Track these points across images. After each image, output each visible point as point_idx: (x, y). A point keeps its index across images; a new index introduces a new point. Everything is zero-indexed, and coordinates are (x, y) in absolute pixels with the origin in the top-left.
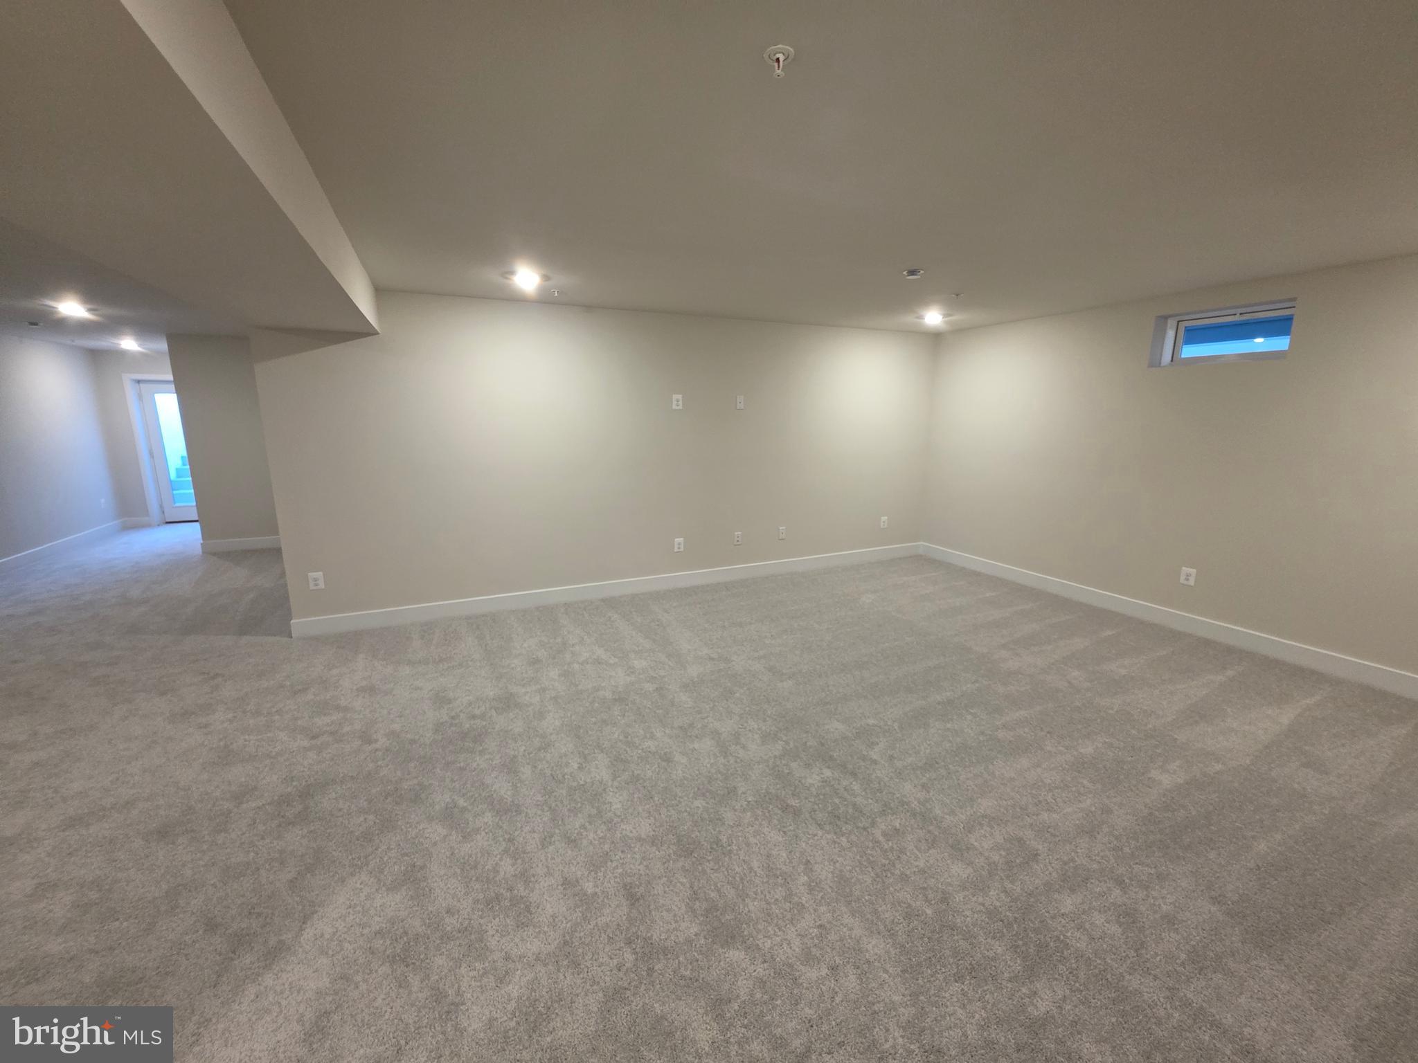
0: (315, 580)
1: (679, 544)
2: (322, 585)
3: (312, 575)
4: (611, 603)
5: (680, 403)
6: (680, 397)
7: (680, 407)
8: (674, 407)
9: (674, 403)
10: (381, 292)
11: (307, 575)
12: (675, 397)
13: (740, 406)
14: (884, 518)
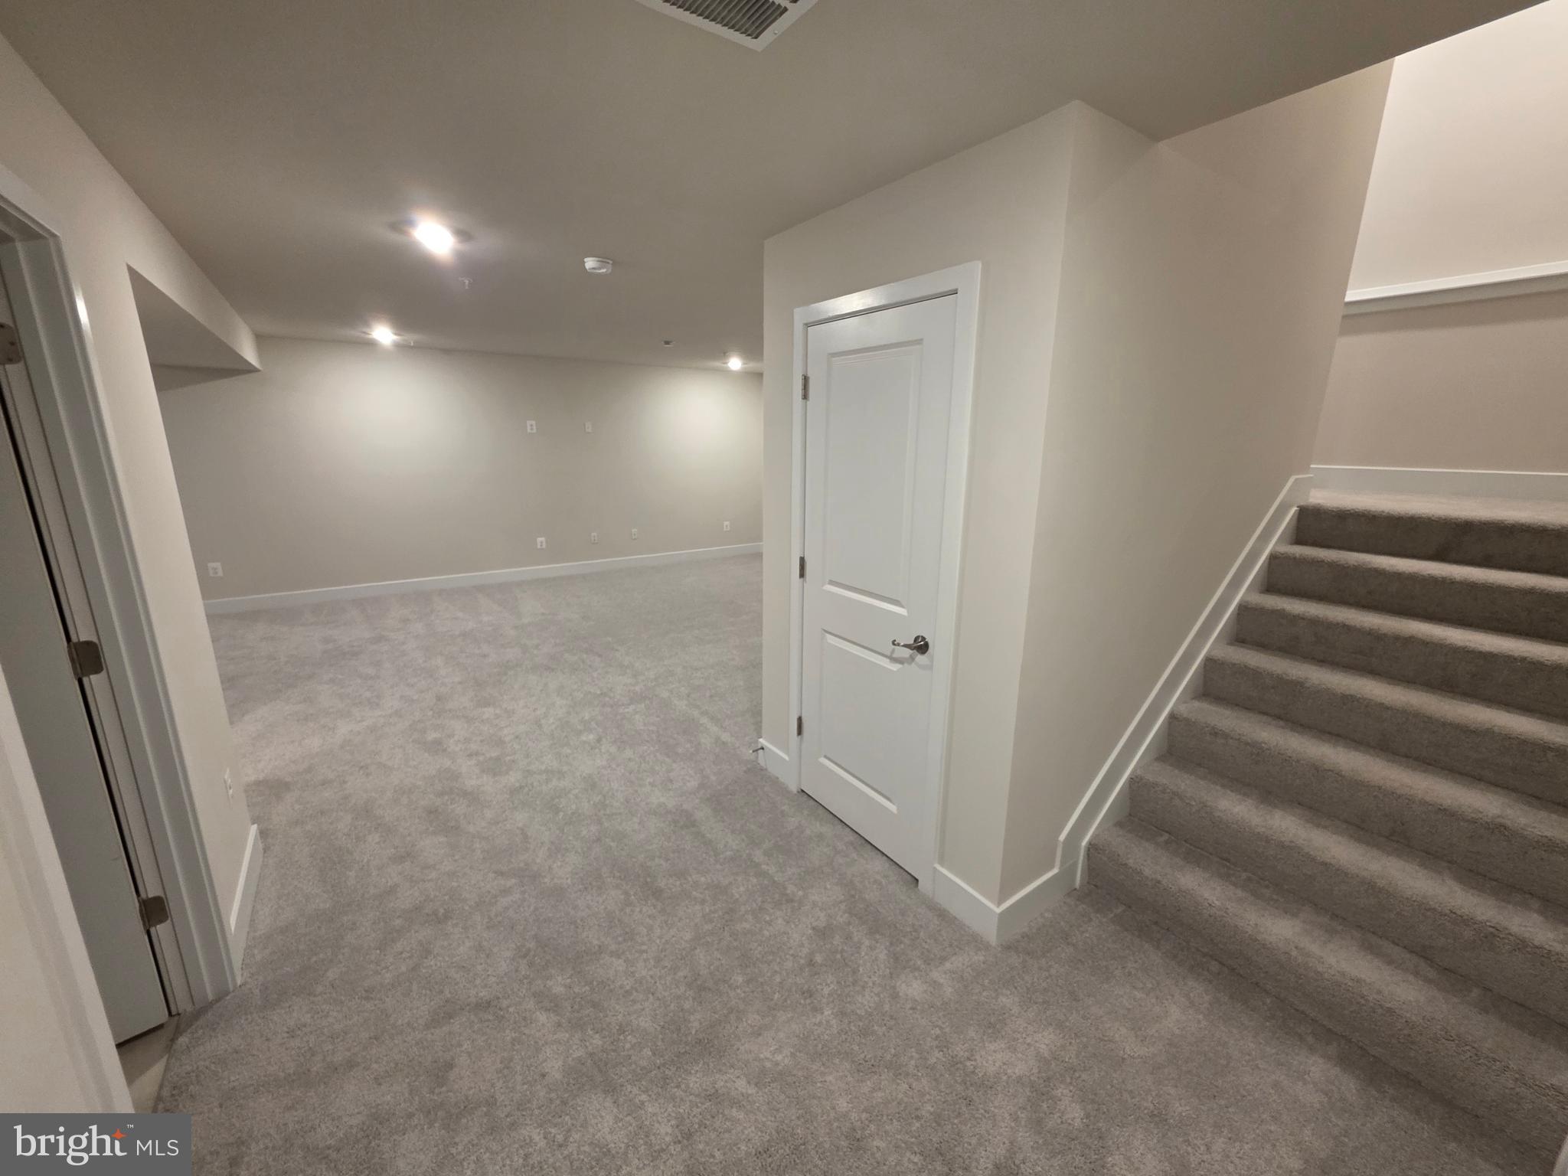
0: (215, 569)
1: (542, 542)
2: (220, 573)
3: (211, 565)
4: (481, 589)
5: (535, 427)
6: (534, 423)
7: (535, 431)
8: (529, 431)
9: (529, 428)
10: (261, 340)
11: (207, 566)
12: (529, 423)
13: (589, 430)
14: (726, 523)
